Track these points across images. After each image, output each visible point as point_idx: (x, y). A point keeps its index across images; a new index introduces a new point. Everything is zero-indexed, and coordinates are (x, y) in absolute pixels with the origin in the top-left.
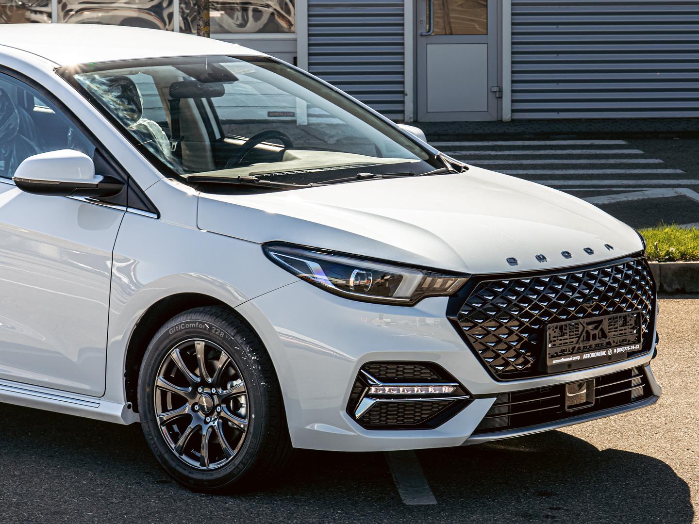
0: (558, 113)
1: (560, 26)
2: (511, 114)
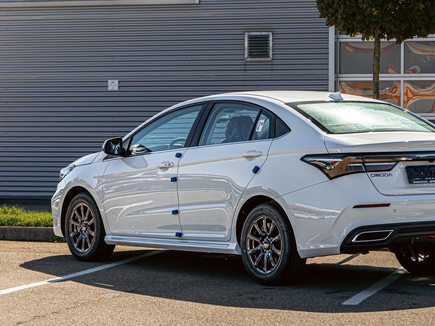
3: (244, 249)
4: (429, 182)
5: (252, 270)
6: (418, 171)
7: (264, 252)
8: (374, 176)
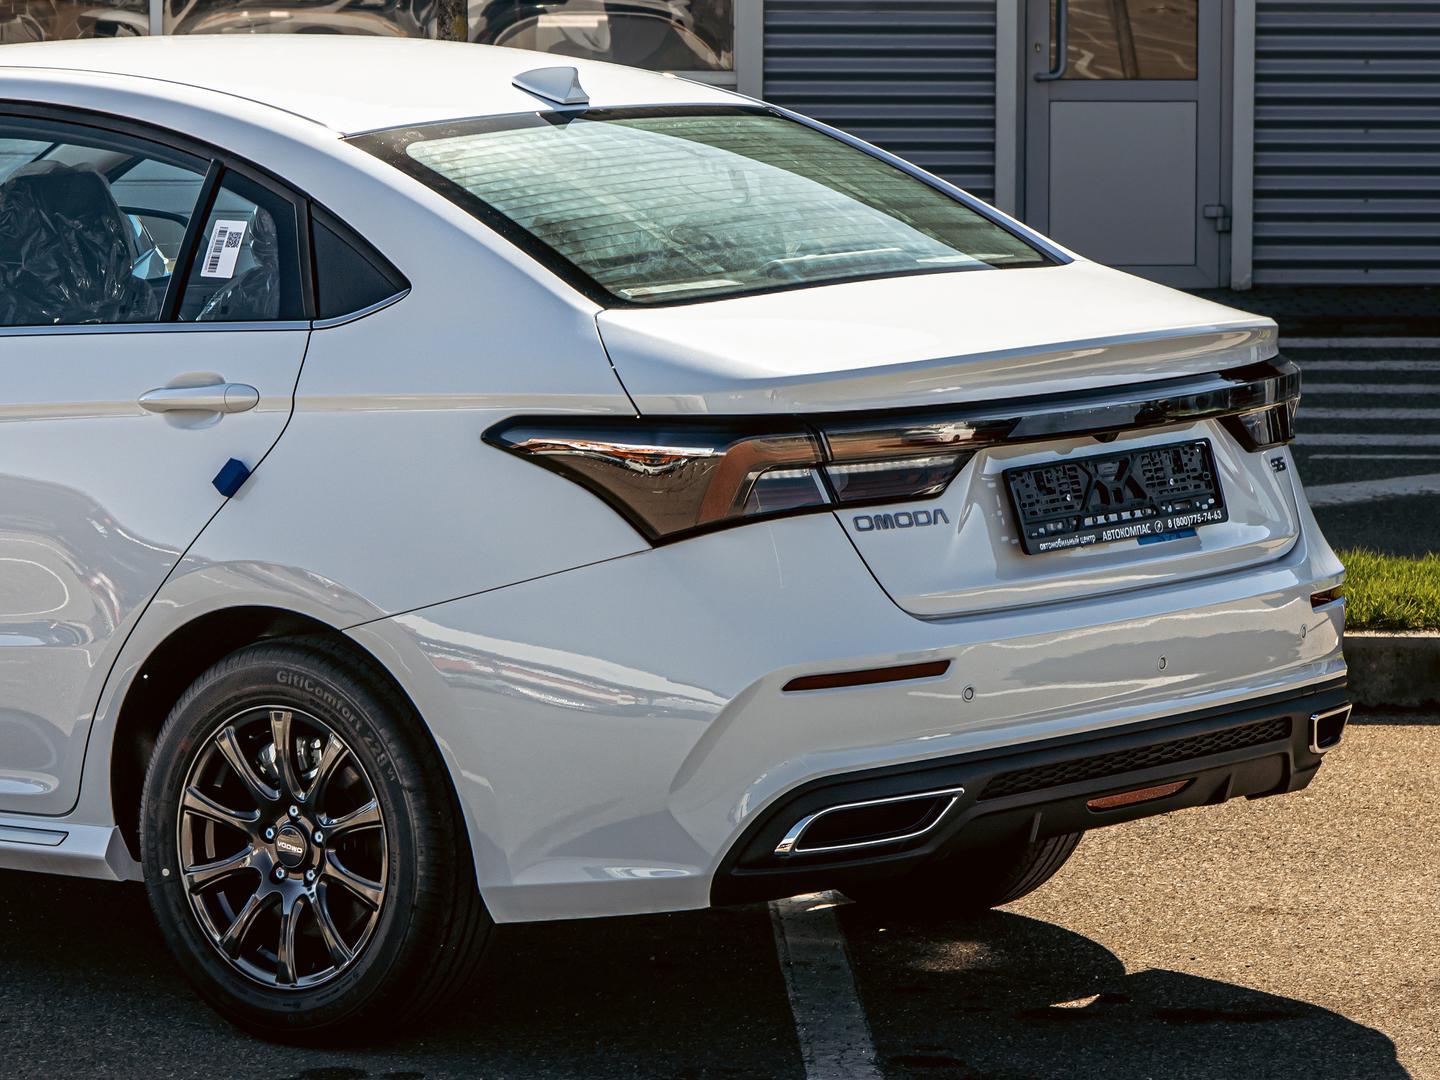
0: (1367, 271)
1: (1372, 62)
2: (1253, 273)
3: (161, 861)
4: (1099, 540)
5: (210, 967)
6: (1051, 491)
7: (273, 879)
8: (871, 528)
